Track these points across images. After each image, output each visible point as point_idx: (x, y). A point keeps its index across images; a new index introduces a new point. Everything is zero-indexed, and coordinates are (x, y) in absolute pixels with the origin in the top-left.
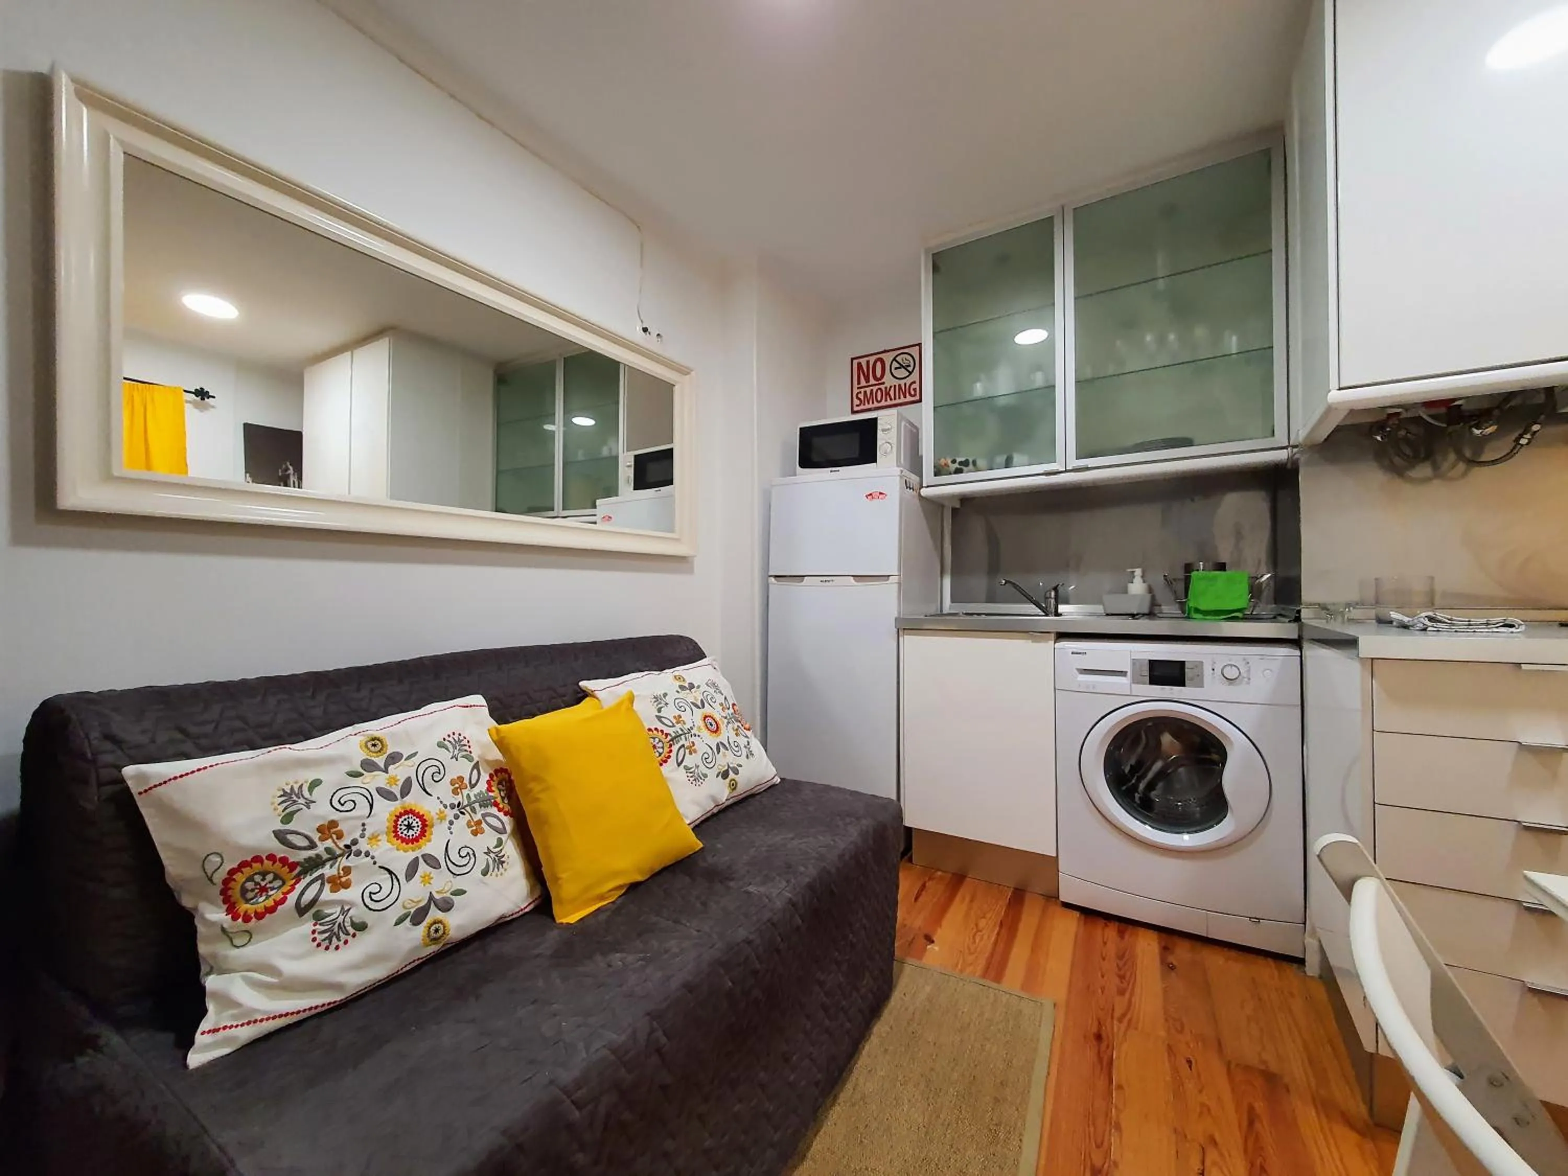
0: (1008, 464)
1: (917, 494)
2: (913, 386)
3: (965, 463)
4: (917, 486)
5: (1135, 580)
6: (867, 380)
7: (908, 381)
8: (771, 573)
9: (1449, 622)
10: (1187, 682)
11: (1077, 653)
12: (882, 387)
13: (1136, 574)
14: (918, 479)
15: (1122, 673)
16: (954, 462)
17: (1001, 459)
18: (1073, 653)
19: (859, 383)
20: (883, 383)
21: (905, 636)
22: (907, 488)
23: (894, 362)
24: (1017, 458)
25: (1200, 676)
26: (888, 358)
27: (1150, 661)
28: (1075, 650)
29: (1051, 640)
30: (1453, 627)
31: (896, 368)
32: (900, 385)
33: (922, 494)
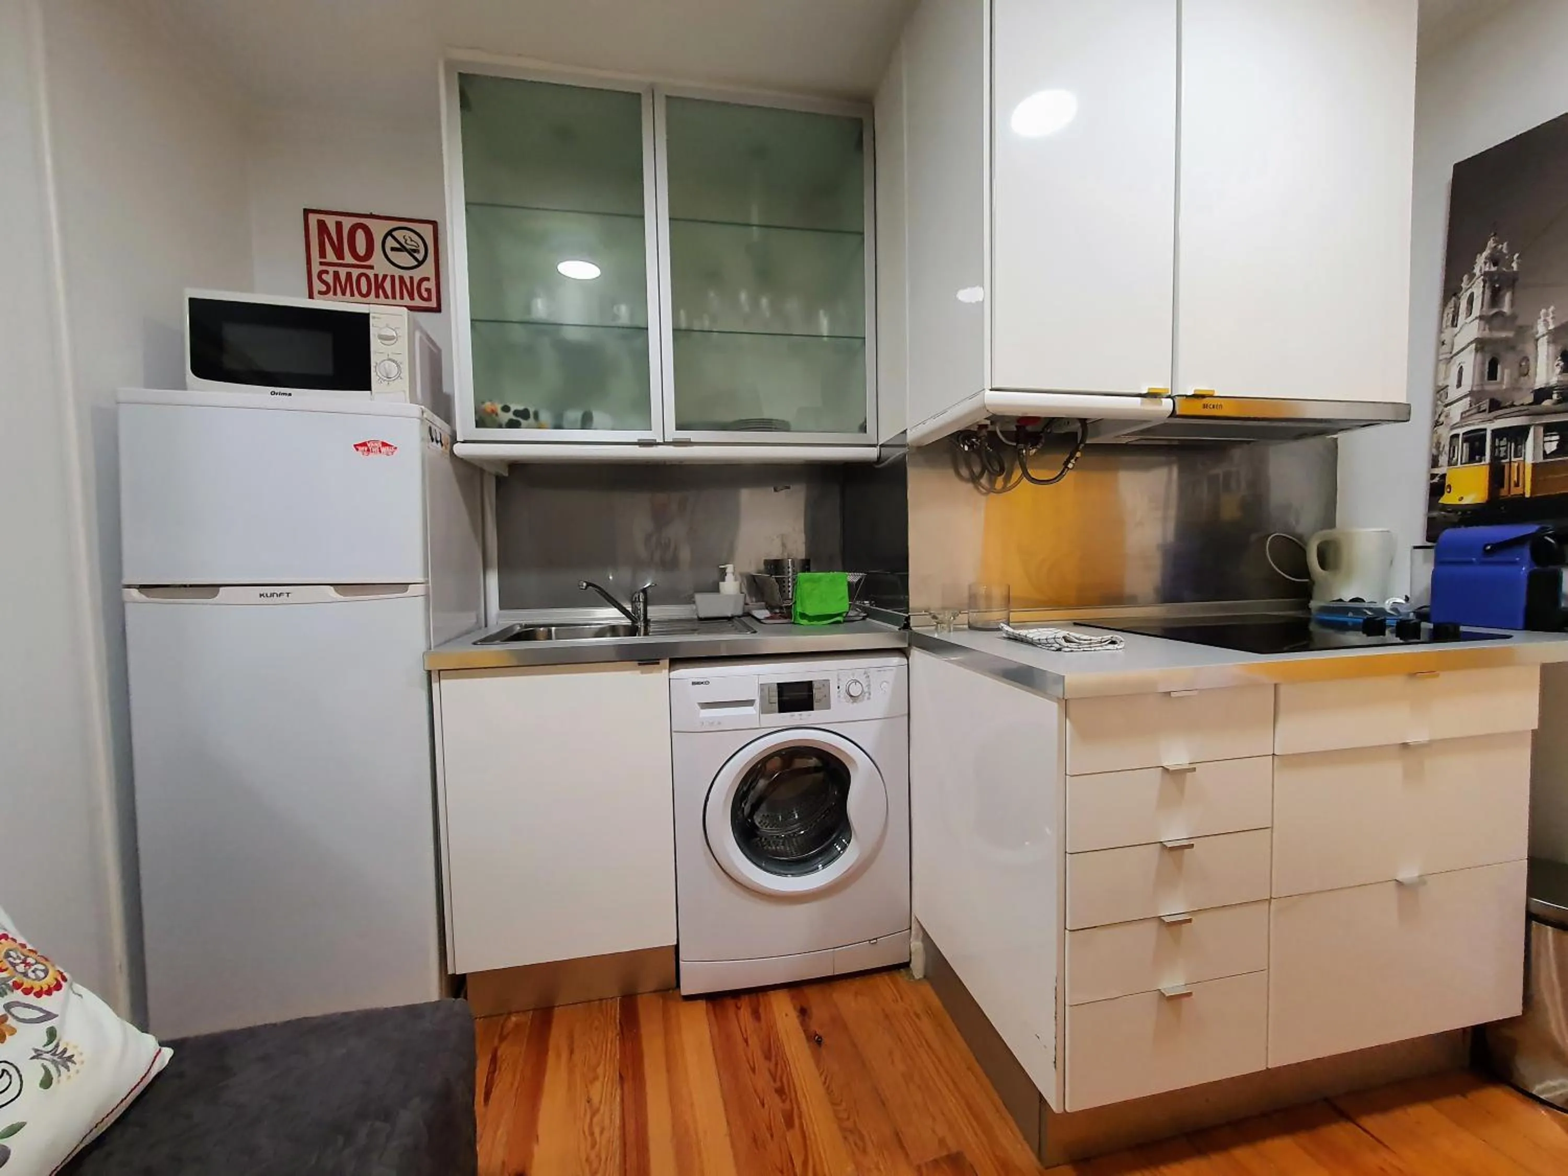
0: (586, 422)
1: (448, 451)
2: (425, 285)
3: (524, 414)
4: (446, 438)
5: (727, 578)
6: (339, 254)
7: (417, 274)
8: (126, 581)
9: (1077, 641)
10: (815, 705)
11: (698, 683)
12: (371, 273)
13: (727, 571)
14: (446, 427)
15: (750, 703)
16: (506, 409)
17: (575, 415)
18: (694, 683)
19: (323, 254)
20: (371, 267)
21: (442, 681)
22: (432, 440)
23: (389, 238)
24: (598, 416)
25: (827, 696)
26: (379, 229)
27: (778, 684)
28: (696, 680)
29: (665, 669)
30: (1080, 647)
31: (393, 249)
32: (401, 278)
33: (455, 452)
